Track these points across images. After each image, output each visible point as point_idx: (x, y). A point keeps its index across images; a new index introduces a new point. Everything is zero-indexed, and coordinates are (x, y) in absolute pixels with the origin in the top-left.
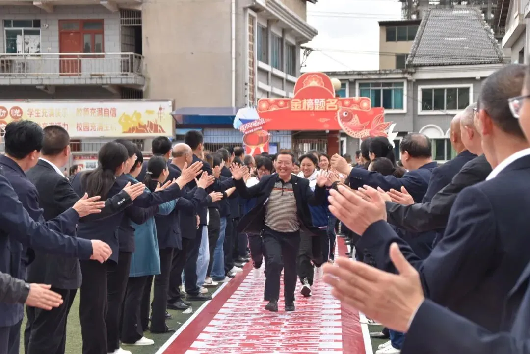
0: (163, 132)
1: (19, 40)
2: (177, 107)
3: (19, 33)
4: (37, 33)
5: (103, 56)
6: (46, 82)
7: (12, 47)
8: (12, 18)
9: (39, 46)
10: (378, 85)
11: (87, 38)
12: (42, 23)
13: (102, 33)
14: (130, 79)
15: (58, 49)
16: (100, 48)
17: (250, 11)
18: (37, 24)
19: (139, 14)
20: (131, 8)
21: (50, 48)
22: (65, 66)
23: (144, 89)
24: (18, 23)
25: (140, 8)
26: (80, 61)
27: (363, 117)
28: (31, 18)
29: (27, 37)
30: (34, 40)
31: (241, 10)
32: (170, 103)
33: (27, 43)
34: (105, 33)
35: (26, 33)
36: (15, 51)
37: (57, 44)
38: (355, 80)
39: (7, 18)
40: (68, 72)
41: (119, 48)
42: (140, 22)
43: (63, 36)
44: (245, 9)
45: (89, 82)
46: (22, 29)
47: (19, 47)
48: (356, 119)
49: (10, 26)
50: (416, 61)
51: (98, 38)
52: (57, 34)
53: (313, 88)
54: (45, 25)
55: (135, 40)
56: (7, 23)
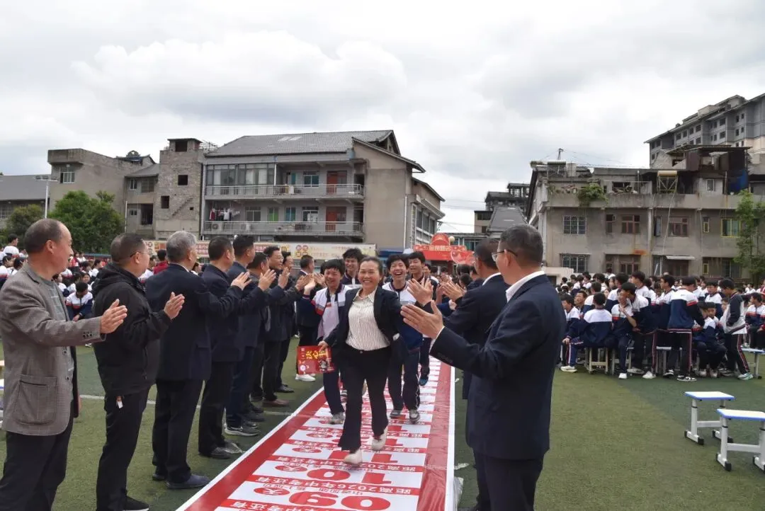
1: (309, 215)
2: (378, 247)
3: (309, 212)
4: (317, 212)
5: (345, 223)
6: (319, 235)
7: (305, 219)
8: (306, 205)
9: (317, 218)
10: (473, 240)
11: (339, 215)
13: (345, 212)
14: (358, 234)
15: (325, 220)
16: (344, 220)
17: (413, 204)
18: (317, 208)
19: (362, 204)
20: (358, 202)
21: (322, 219)
22: (328, 227)
23: (363, 239)
24: (308, 208)
25: (363, 202)
26: (335, 225)
27: (463, 254)
28: (315, 205)
29: (312, 214)
30: (315, 216)
31: (409, 204)
32: (375, 245)
33: (312, 217)
34: (347, 212)
35: (312, 212)
36: (306, 221)
37: (325, 218)
38: (463, 237)
39: (304, 206)
40: (329, 230)
41: (352, 219)
42: (363, 208)
43: (328, 214)
44: (411, 203)
45: (338, 235)
47: (309, 219)
48: (459, 256)
49: (305, 210)
50: (491, 230)
51: (344, 216)
52: (325, 213)
53: (440, 241)
54: (320, 209)
55: (360, 216)
56: (304, 208)
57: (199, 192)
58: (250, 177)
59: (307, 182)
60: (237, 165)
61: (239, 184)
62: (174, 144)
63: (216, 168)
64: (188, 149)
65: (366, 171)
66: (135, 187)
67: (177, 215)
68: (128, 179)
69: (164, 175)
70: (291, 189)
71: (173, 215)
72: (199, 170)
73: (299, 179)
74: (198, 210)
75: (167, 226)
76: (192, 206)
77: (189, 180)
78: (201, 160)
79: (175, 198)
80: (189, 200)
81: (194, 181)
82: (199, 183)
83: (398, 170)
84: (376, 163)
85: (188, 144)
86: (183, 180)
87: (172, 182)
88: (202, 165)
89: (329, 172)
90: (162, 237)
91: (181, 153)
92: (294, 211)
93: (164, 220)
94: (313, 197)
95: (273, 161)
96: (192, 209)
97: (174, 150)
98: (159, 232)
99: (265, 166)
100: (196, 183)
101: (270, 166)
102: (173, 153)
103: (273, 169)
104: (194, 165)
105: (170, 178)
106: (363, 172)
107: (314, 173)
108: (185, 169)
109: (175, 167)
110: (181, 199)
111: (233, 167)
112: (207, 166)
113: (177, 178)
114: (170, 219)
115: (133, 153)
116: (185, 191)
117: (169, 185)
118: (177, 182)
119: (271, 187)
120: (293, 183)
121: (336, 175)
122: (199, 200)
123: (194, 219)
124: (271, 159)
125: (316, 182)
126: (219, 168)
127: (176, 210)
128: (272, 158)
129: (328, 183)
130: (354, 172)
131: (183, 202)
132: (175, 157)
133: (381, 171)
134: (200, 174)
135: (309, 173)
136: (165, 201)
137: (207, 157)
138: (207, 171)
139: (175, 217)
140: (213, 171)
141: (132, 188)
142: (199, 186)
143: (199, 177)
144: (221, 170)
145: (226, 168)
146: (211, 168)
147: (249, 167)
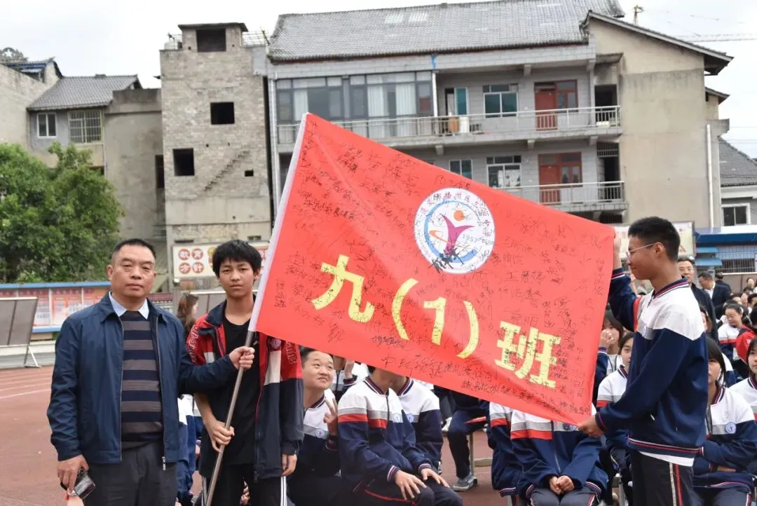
0: (684, 251)
1: (501, 175)
3: (501, 168)
4: (517, 168)
5: (581, 186)
7: (494, 183)
8: (494, 155)
9: (519, 180)
11: (564, 171)
12: (523, 158)
13: (579, 164)
15: (538, 182)
16: (577, 179)
18: (518, 159)
19: (616, 146)
20: (609, 141)
21: (530, 181)
22: (546, 196)
23: (623, 213)
24: (499, 160)
25: (617, 141)
26: (558, 192)
28: (512, 154)
29: (508, 171)
30: (514, 174)
32: (690, 224)
33: (508, 177)
34: (584, 164)
35: (507, 168)
36: (497, 185)
37: (537, 177)
39: (490, 156)
40: (551, 201)
41: (595, 176)
42: (617, 153)
43: (543, 169)
46: (504, 165)
47: (501, 181)
49: (492, 163)
51: (575, 170)
52: (537, 167)
54: (525, 160)
55: (611, 169)
56: (489, 160)
57: (264, 136)
58: (376, 102)
59: (491, 107)
60: (346, 78)
61: (353, 117)
62: (192, 36)
63: (296, 85)
64: (229, 44)
65: (620, 77)
66: (53, 132)
67: (215, 188)
68: (31, 112)
69: (176, 104)
70: (464, 123)
71: (207, 188)
72: (261, 89)
73: (476, 101)
74: (265, 174)
75: (195, 213)
76: (250, 169)
77: (237, 113)
78: (262, 68)
79: (207, 152)
80: (244, 156)
81: (249, 113)
82: (263, 118)
83: (687, 73)
84: (638, 61)
85: (229, 34)
86: (223, 113)
87: (196, 118)
88: (266, 80)
89: (537, 84)
90: (182, 237)
91: (212, 55)
92: (467, 168)
93: (186, 200)
94: (521, 137)
95: (431, 67)
96: (249, 174)
97: (195, 47)
98: (175, 226)
99: (410, 78)
100: (253, 117)
101: (422, 78)
102: (194, 56)
103: (430, 83)
104: (248, 81)
105: (191, 111)
106: (613, 80)
107: (505, 88)
108: (227, 89)
109: (200, 85)
110: (221, 154)
111: (335, 83)
112: (276, 81)
113: (209, 109)
114: (200, 197)
115: (9, 54)
116: (230, 137)
117: (189, 124)
118: (209, 117)
119: (426, 120)
120: (462, 110)
121: (552, 90)
122: (264, 156)
123: (256, 196)
124: (425, 63)
125: (510, 107)
126: (304, 84)
127: (211, 177)
128: (428, 58)
129: (537, 109)
130: (595, 81)
131: (227, 161)
132: (201, 63)
133: (651, 76)
134: (262, 99)
135: (495, 89)
136: (185, 161)
137: (276, 61)
138: (278, 92)
139: (208, 192)
140: (291, 92)
141: (43, 132)
142: (263, 124)
143: (262, 106)
144: (308, 89)
145: (321, 84)
146: (285, 86)
147: (371, 81)
